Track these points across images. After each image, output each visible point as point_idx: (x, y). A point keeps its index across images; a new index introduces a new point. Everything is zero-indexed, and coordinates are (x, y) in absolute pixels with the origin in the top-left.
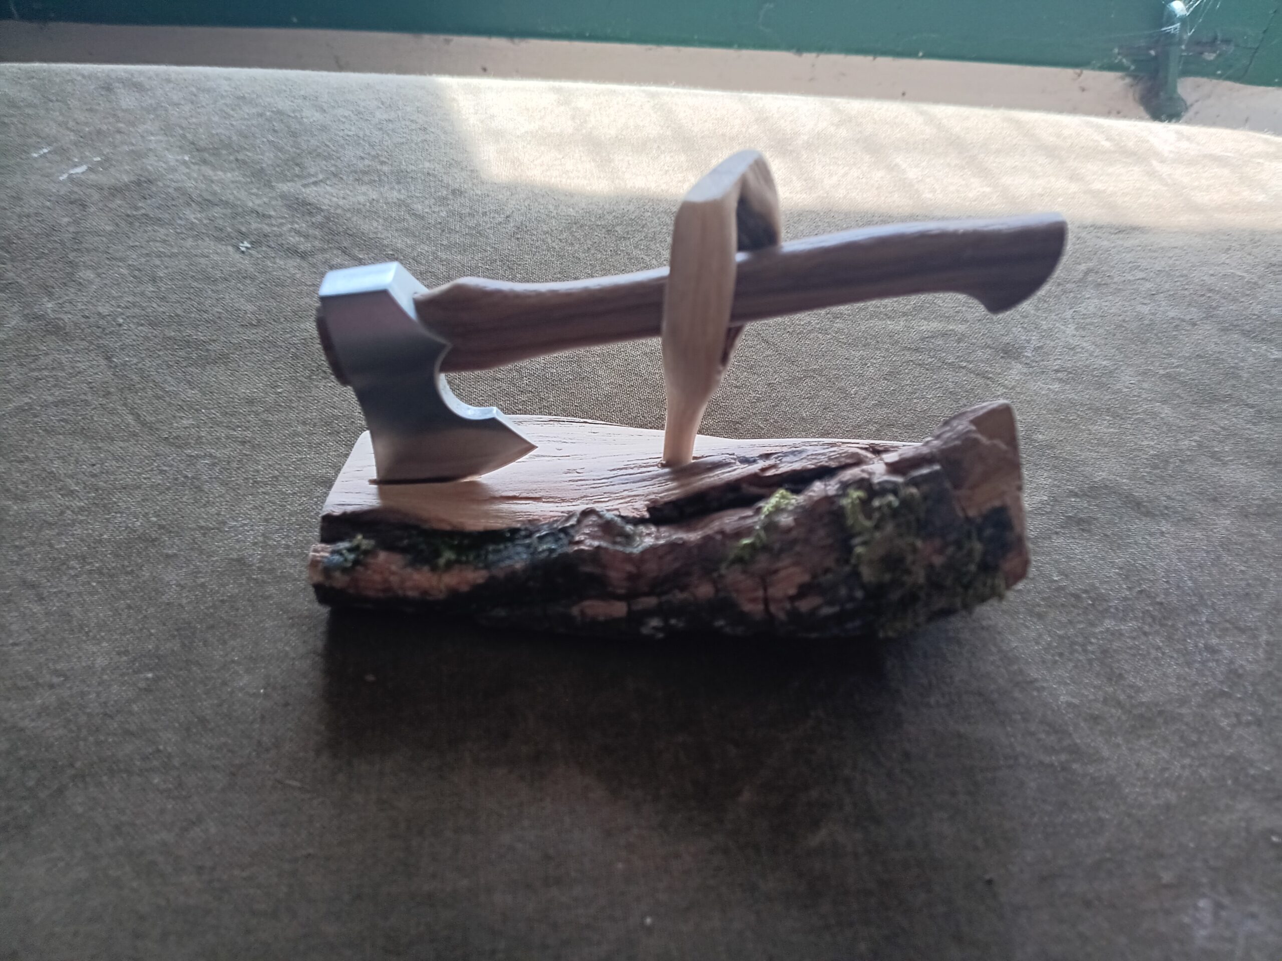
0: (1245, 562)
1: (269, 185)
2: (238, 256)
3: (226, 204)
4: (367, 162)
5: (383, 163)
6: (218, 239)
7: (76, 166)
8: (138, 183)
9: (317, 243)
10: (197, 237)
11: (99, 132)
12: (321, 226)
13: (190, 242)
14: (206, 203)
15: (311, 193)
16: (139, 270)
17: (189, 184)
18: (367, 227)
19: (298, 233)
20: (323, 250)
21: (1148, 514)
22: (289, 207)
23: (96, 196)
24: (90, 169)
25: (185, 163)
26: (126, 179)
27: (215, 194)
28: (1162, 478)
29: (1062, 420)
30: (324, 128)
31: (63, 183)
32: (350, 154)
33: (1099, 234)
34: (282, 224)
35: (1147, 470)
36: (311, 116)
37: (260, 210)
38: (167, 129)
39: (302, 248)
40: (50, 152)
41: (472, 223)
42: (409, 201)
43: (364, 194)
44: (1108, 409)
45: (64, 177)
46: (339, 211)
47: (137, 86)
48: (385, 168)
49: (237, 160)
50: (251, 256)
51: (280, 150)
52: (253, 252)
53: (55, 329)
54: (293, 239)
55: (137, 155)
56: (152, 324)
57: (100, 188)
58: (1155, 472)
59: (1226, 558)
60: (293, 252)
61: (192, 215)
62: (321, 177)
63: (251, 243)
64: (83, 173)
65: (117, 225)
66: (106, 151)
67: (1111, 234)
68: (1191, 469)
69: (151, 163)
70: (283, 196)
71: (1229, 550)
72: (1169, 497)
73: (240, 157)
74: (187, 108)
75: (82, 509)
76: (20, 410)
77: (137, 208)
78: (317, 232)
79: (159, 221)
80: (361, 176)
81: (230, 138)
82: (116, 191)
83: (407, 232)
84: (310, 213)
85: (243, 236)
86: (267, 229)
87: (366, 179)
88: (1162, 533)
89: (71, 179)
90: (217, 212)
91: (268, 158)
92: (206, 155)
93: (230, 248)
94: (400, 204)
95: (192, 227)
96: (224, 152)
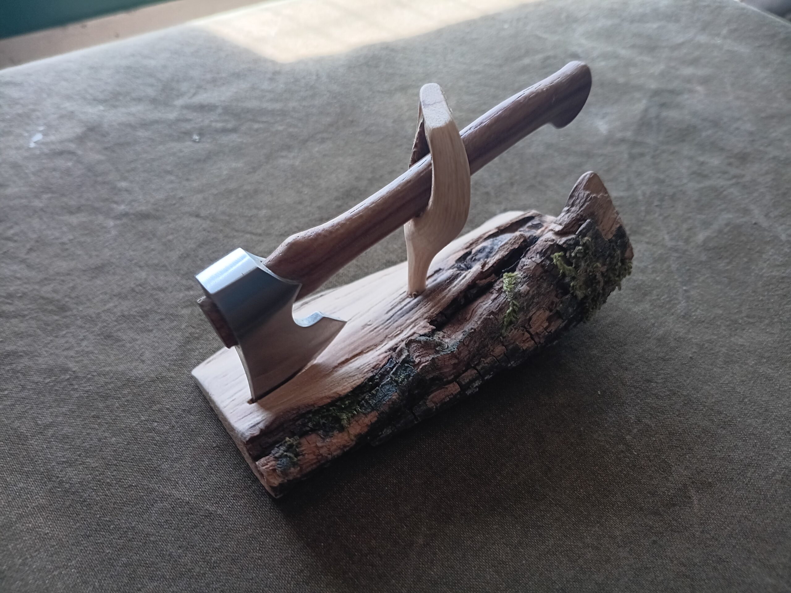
1: (168, 105)
2: (199, 145)
3: (156, 122)
4: (209, 76)
5: (219, 73)
6: (176, 141)
7: (31, 137)
8: (91, 130)
9: (234, 123)
10: (162, 144)
11: (19, 115)
12: (226, 114)
13: (162, 148)
15: (199, 100)
16: (152, 171)
17: (123, 120)
18: (249, 105)
19: (217, 121)
20: (241, 125)
22: (195, 111)
23: (72, 146)
24: (45, 135)
25: (105, 111)
27: (143, 119)
30: (165, 67)
31: (35, 147)
32: (195, 74)
34: (202, 121)
36: (150, 63)
37: (181, 118)
39: (229, 127)
41: (302, 84)
42: (256, 86)
43: (227, 91)
45: (33, 144)
46: (227, 103)
48: (223, 75)
49: (133, 99)
50: (206, 142)
51: (152, 85)
52: (204, 139)
54: (218, 125)
55: (68, 117)
57: (68, 141)
60: (226, 131)
62: (193, 91)
63: (198, 135)
64: (43, 138)
65: (105, 155)
66: (42, 122)
69: (84, 118)
70: (187, 107)
73: (133, 96)
74: (64, 84)
77: (106, 142)
79: (128, 144)
85: (188, 134)
86: (198, 126)
89: (39, 144)
90: (157, 127)
92: (113, 103)
93: (190, 142)
95: (152, 140)
96: (121, 98)
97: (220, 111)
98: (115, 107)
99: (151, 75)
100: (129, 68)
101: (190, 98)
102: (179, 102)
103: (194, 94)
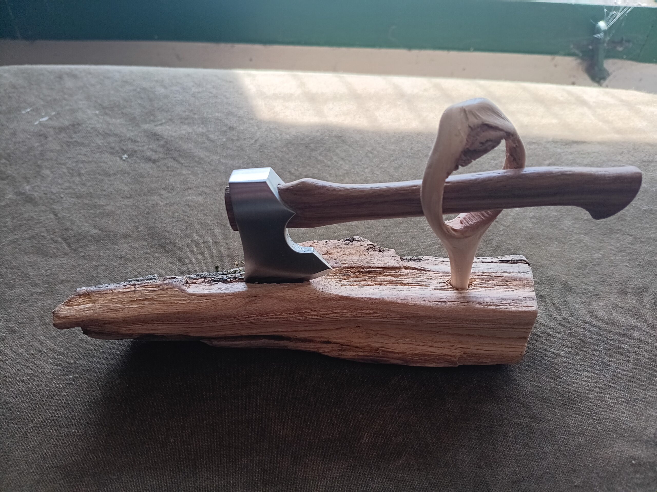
0: (625, 317)
1: (137, 125)
2: (121, 162)
3: (116, 135)
4: (187, 113)
5: (195, 114)
6: (112, 153)
7: (43, 117)
8: (73, 125)
9: (161, 155)
10: (101, 152)
11: (55, 100)
12: (163, 146)
13: (98, 155)
14: (106, 135)
15: (159, 129)
16: (72, 170)
17: (99, 126)
18: (185, 146)
19: (152, 150)
20: (164, 159)
21: (575, 292)
22: (148, 136)
23: (52, 132)
24: (50, 119)
25: (96, 115)
26: (67, 123)
27: (111, 130)
28: (583, 274)
29: (533, 244)
30: (166, 97)
31: (37, 125)
32: (178, 109)
33: (556, 146)
34: (143, 146)
35: (575, 270)
36: (160, 90)
37: (133, 138)
38: (88, 98)
39: (153, 158)
40: (31, 110)
41: (238, 144)
42: (207, 133)
43: (185, 130)
44: (556, 238)
45: (37, 123)
46: (172, 139)
47: (73, 76)
48: (196, 116)
49: (122, 113)
50: (128, 162)
51: (144, 107)
52: (129, 160)
53: (29, 200)
54: (149, 153)
55: (73, 111)
56: (78, 197)
57: (54, 128)
58: (579, 271)
59: (615, 315)
60: (149, 159)
61: (99, 141)
62: (164, 121)
63: (128, 155)
64: (46, 121)
65: (62, 146)
66: (59, 109)
67: (562, 145)
68: (598, 269)
69: (80, 115)
70: (145, 131)
71: (617, 311)
72: (586, 284)
73: (124, 111)
74: (98, 87)
75: (41, 293)
76: (12, 242)
77: (72, 138)
78: (161, 150)
79: (82, 144)
80: (184, 120)
81: (119, 102)
82: (62, 129)
83: (206, 149)
84: (158, 140)
85: (124, 152)
86: (136, 148)
87: (186, 121)
88: (582, 303)
89: (40, 124)
90: (112, 139)
91: (137, 112)
92: (107, 111)
93: (118, 158)
94: (203, 134)
95: (99, 147)
96: (116, 109)
97: (162, 142)
98: (106, 114)
99: (151, 100)
100: (144, 89)
101: (156, 126)
102: (146, 126)
103: (161, 124)
